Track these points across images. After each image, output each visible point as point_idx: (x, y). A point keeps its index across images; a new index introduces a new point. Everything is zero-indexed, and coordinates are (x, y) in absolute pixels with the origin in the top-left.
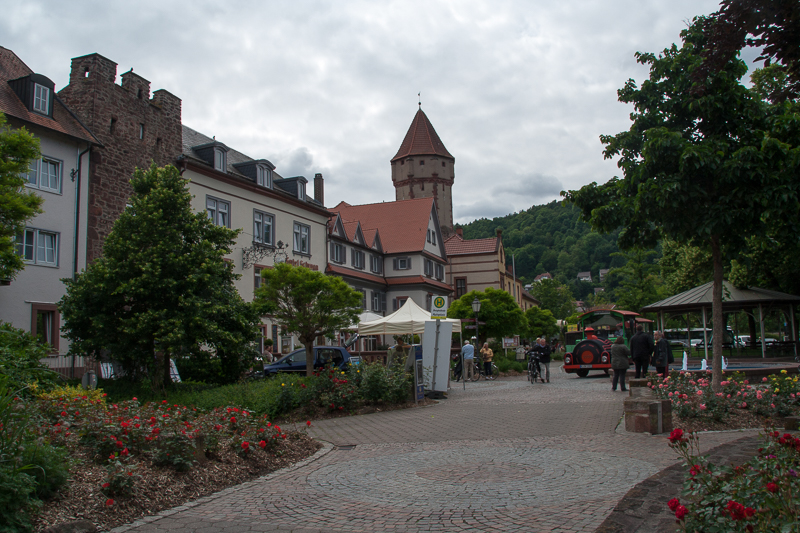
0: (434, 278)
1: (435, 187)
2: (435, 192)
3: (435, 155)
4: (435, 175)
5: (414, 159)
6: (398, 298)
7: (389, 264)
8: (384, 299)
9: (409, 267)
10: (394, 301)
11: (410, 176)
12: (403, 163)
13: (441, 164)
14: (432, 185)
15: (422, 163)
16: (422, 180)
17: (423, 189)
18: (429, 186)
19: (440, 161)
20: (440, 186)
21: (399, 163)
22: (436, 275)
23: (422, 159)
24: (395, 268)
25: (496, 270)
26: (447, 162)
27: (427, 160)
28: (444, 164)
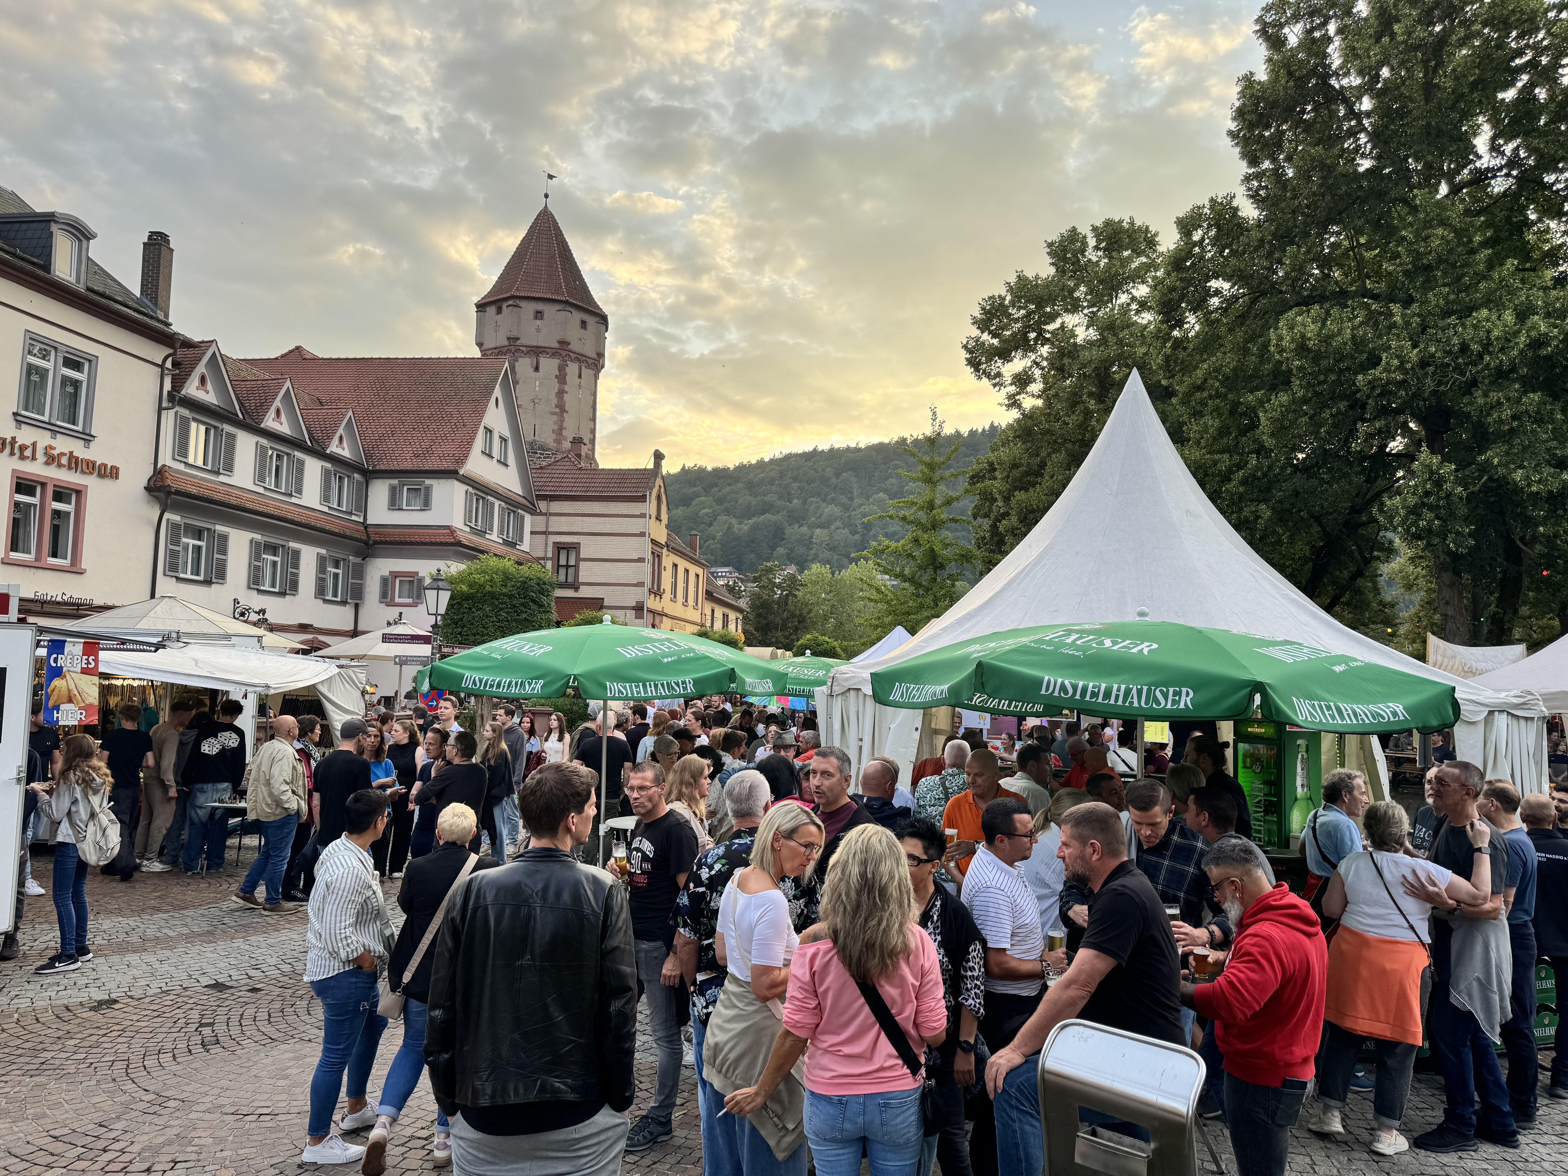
0: (494, 536)
1: (562, 368)
2: (562, 378)
3: (567, 302)
4: (564, 343)
5: (523, 304)
6: (395, 575)
7: (379, 491)
8: (359, 573)
9: (426, 505)
10: (385, 581)
11: (513, 339)
12: (499, 311)
13: (578, 324)
14: (556, 362)
15: (539, 315)
16: (536, 351)
17: (537, 369)
18: (549, 365)
19: (578, 316)
20: (572, 368)
21: (491, 310)
22: (501, 532)
23: (540, 306)
24: (394, 504)
25: (642, 534)
26: (591, 320)
27: (549, 310)
28: (584, 324)
